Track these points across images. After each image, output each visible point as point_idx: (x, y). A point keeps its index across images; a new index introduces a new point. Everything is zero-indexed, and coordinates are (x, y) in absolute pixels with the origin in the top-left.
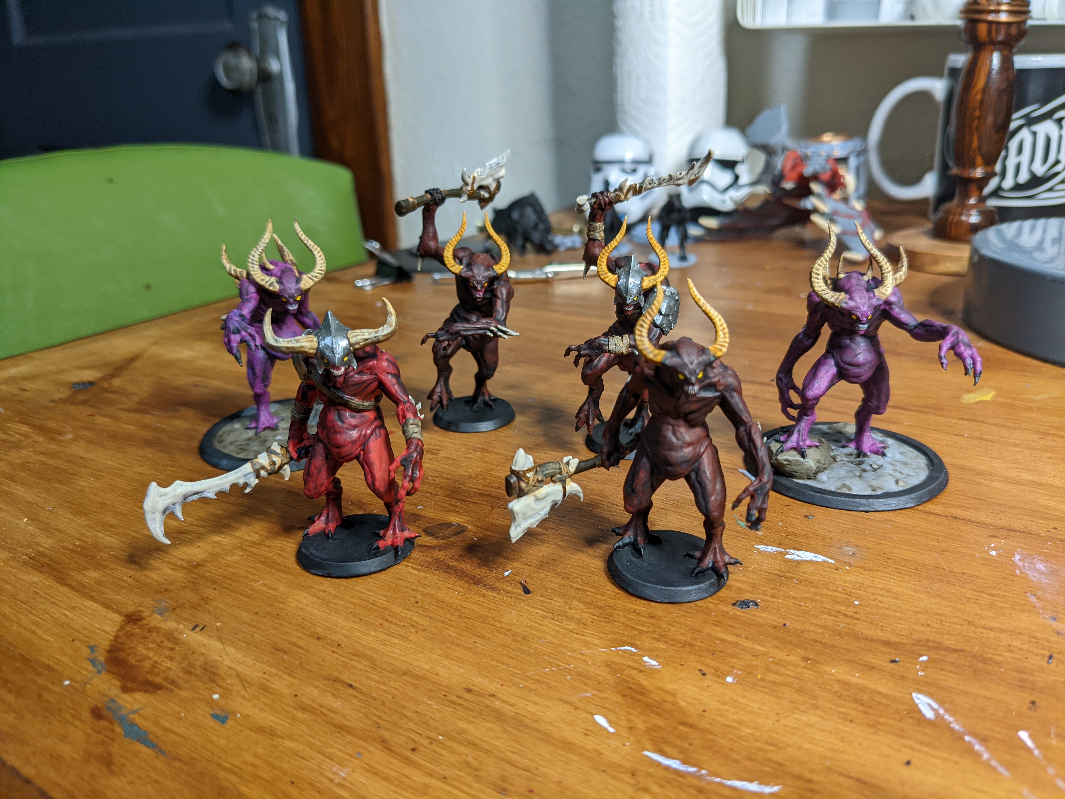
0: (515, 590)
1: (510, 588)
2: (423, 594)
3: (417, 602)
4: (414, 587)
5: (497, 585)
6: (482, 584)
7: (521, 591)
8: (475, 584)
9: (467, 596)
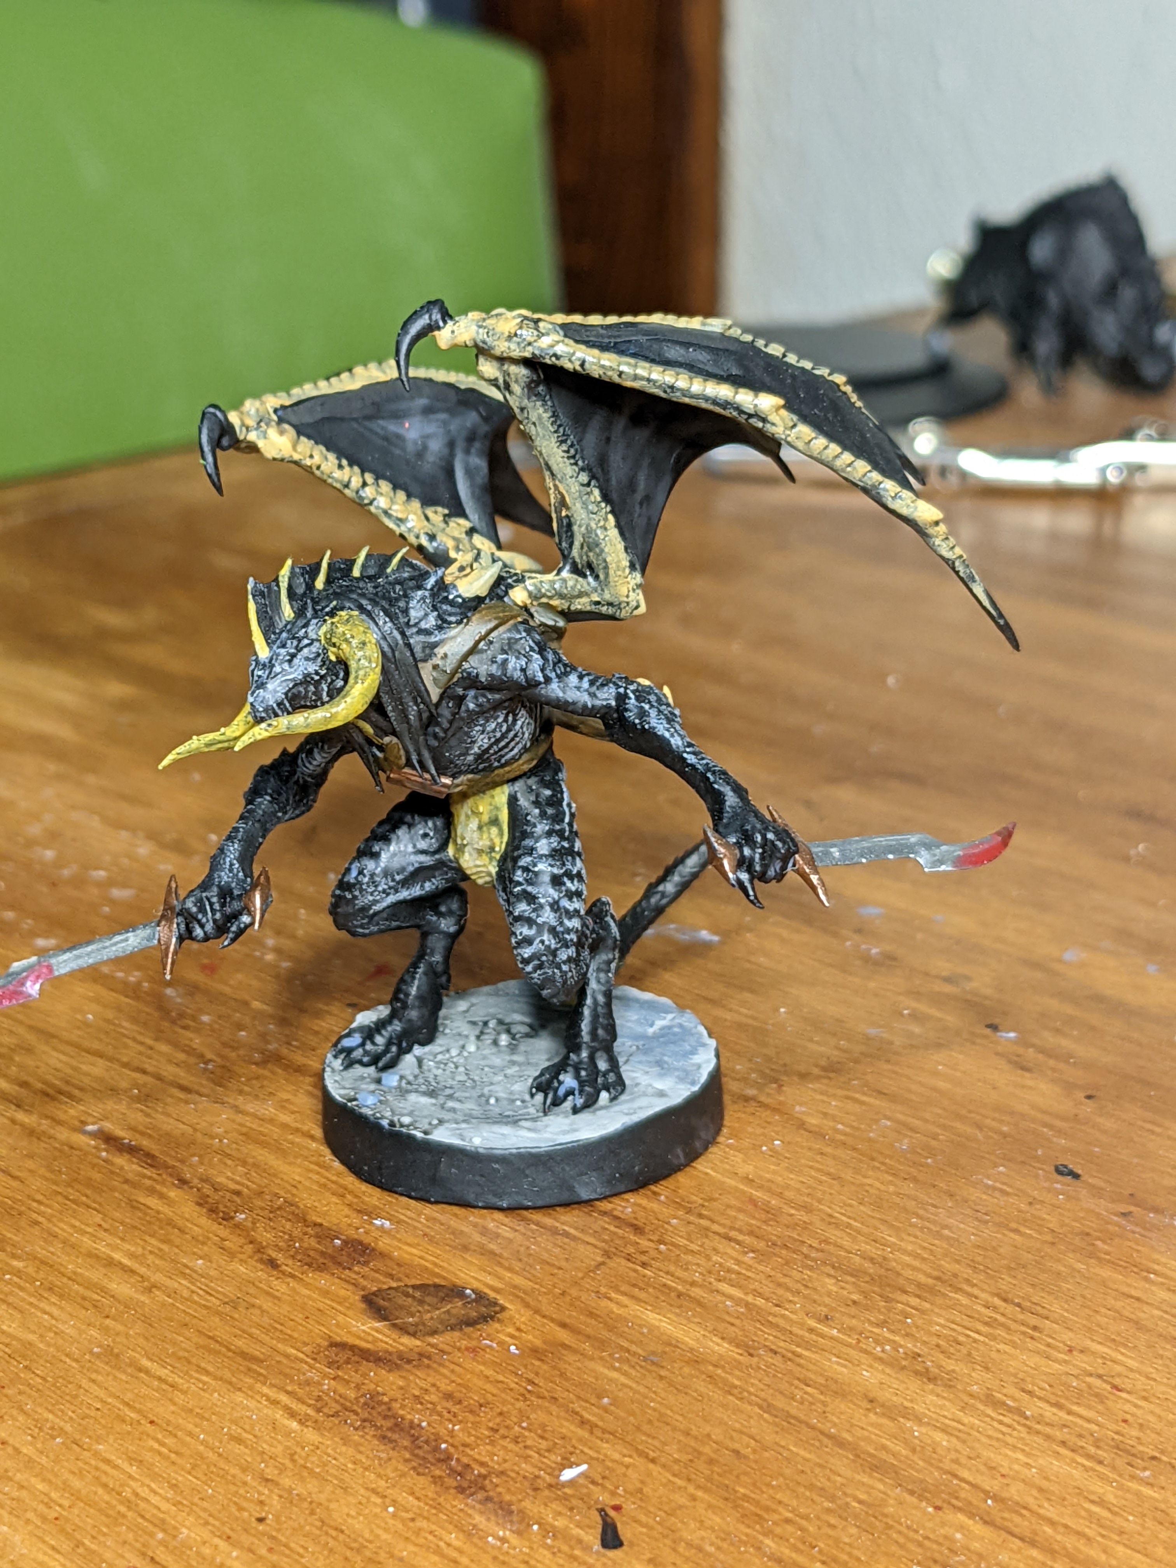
0: (576, 1531)
1: (560, 1523)
2: (289, 1498)
3: (261, 1520)
4: (271, 1472)
5: (527, 1504)
6: (481, 1495)
7: (593, 1538)
8: (461, 1490)
9: (422, 1524)
